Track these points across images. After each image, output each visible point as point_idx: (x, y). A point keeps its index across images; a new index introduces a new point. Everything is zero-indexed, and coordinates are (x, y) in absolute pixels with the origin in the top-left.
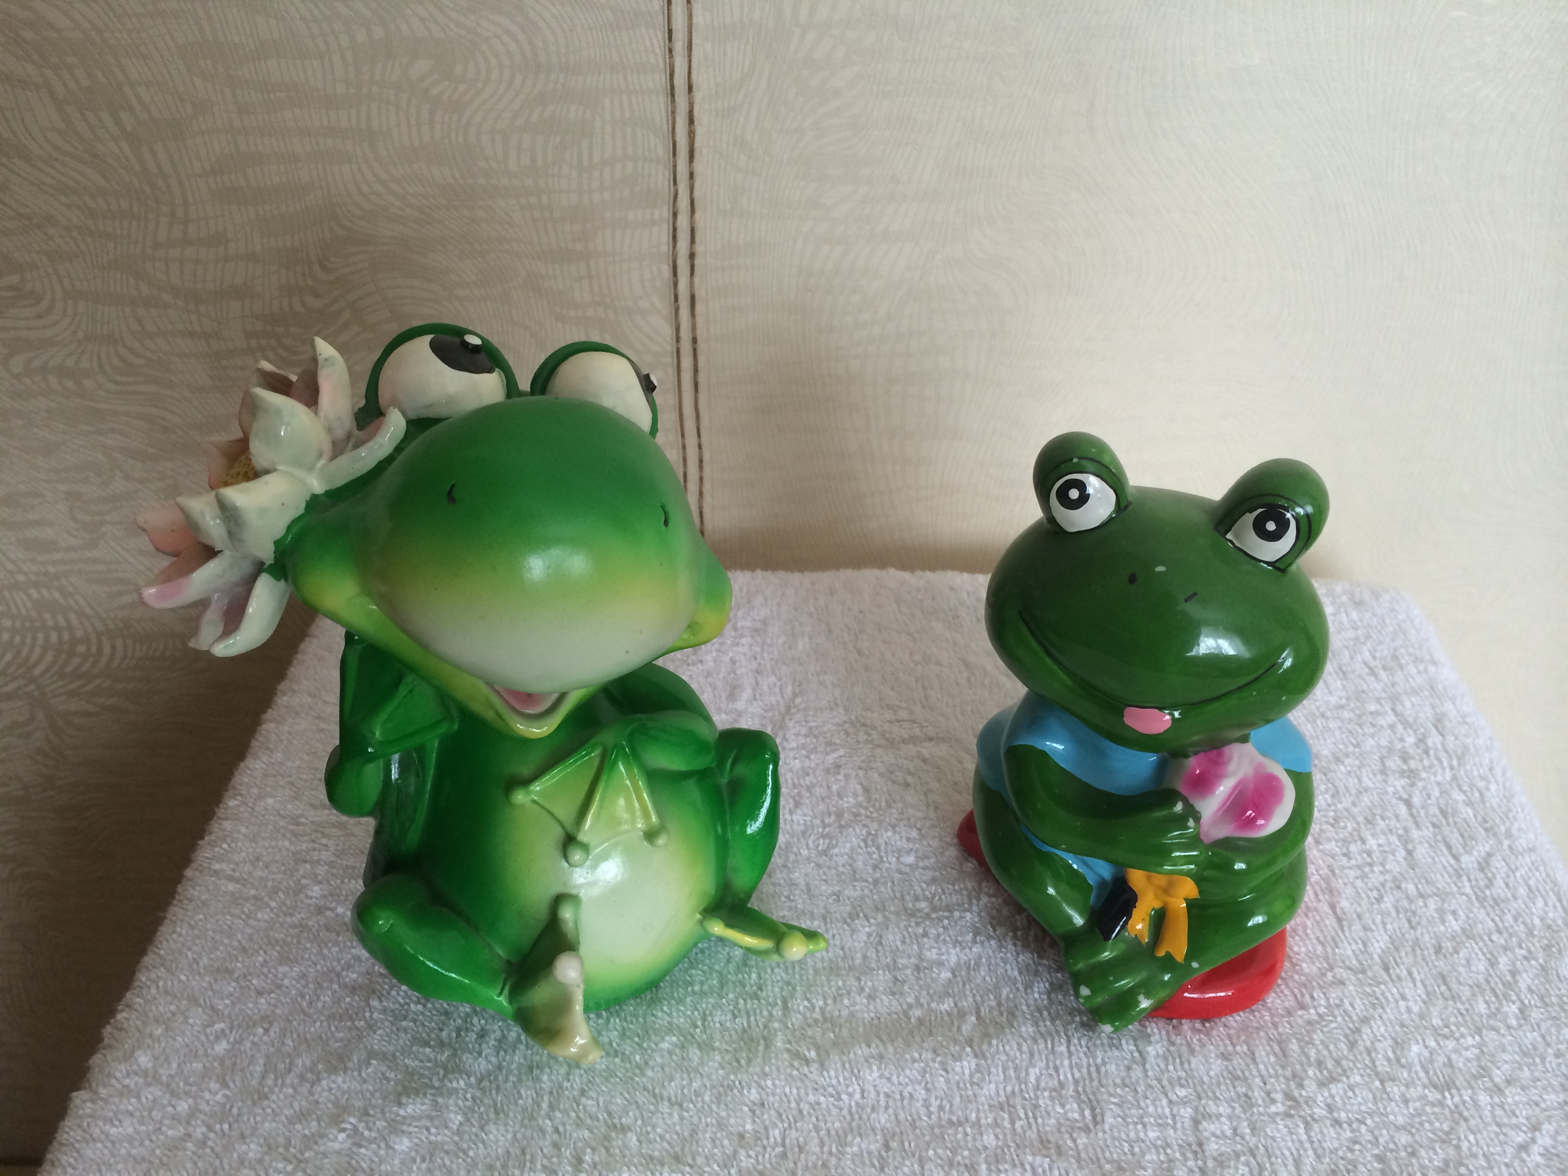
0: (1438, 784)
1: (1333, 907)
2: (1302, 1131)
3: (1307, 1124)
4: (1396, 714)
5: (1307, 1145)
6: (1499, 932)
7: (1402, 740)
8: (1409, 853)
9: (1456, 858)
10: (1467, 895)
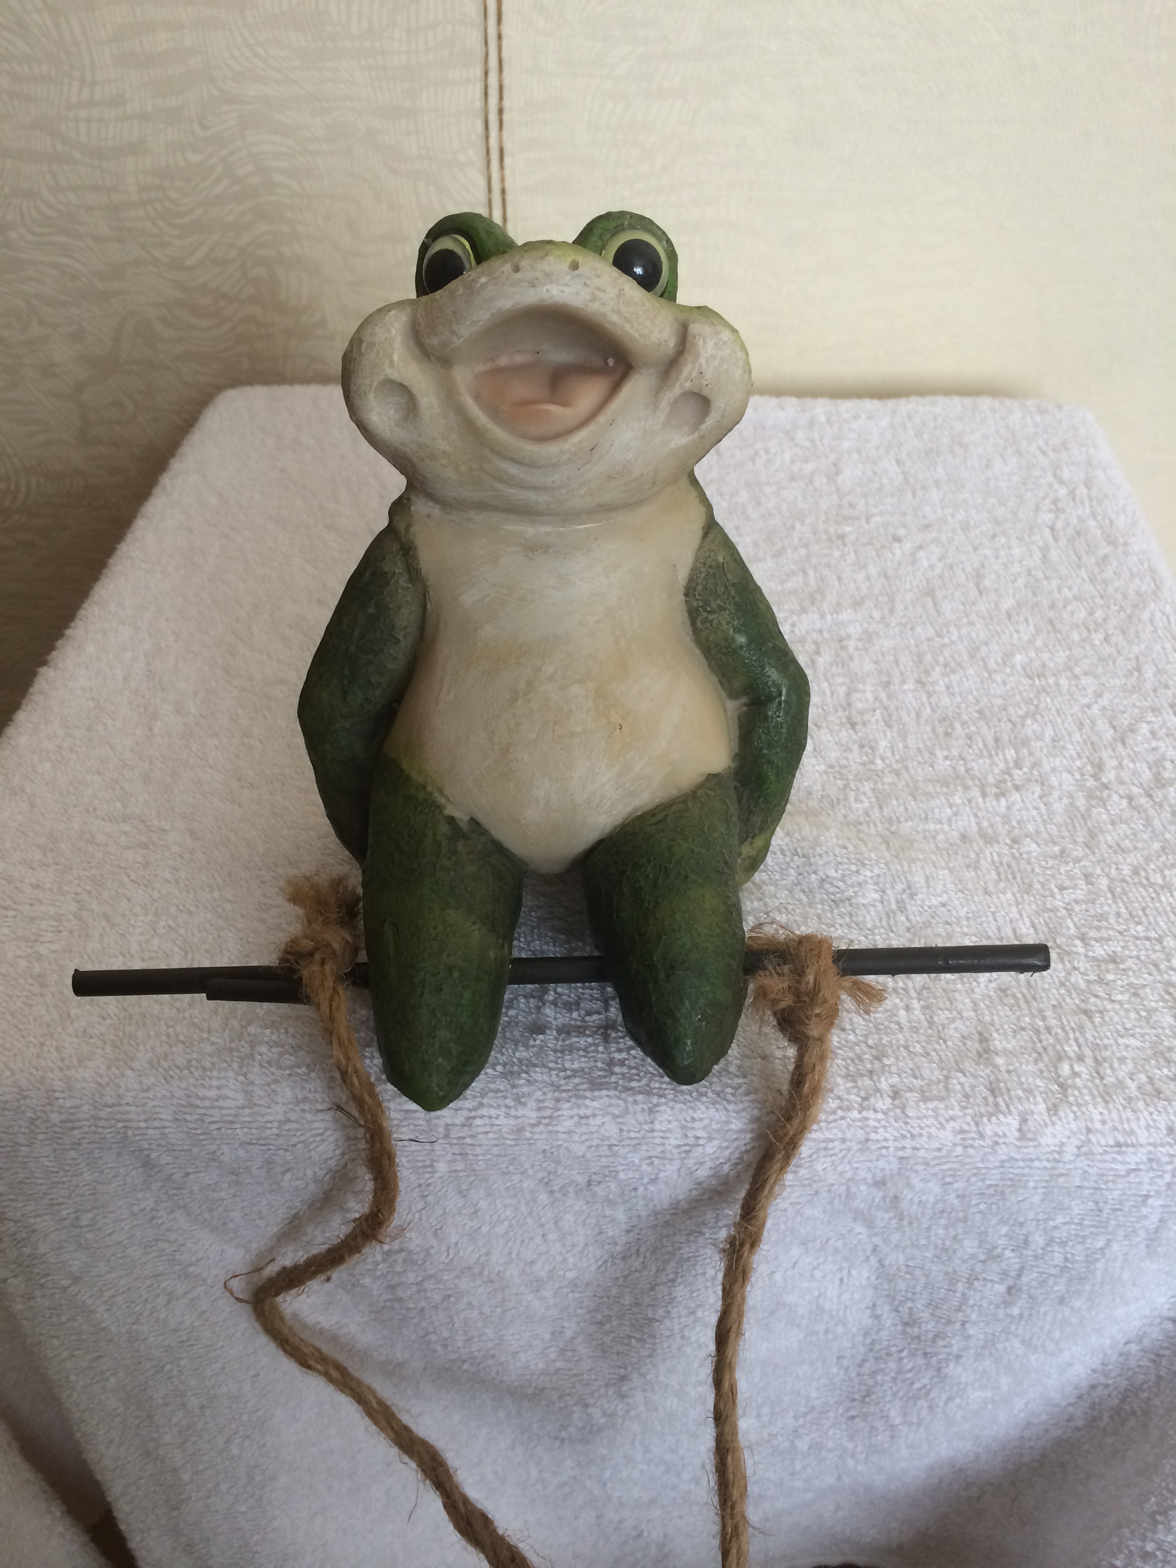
0: (1079, 517)
1: (977, 585)
2: (924, 698)
3: (929, 696)
4: (1055, 476)
5: (927, 705)
6: (1102, 597)
7: (1056, 491)
8: (1044, 556)
9: (1079, 558)
10: (1083, 580)
